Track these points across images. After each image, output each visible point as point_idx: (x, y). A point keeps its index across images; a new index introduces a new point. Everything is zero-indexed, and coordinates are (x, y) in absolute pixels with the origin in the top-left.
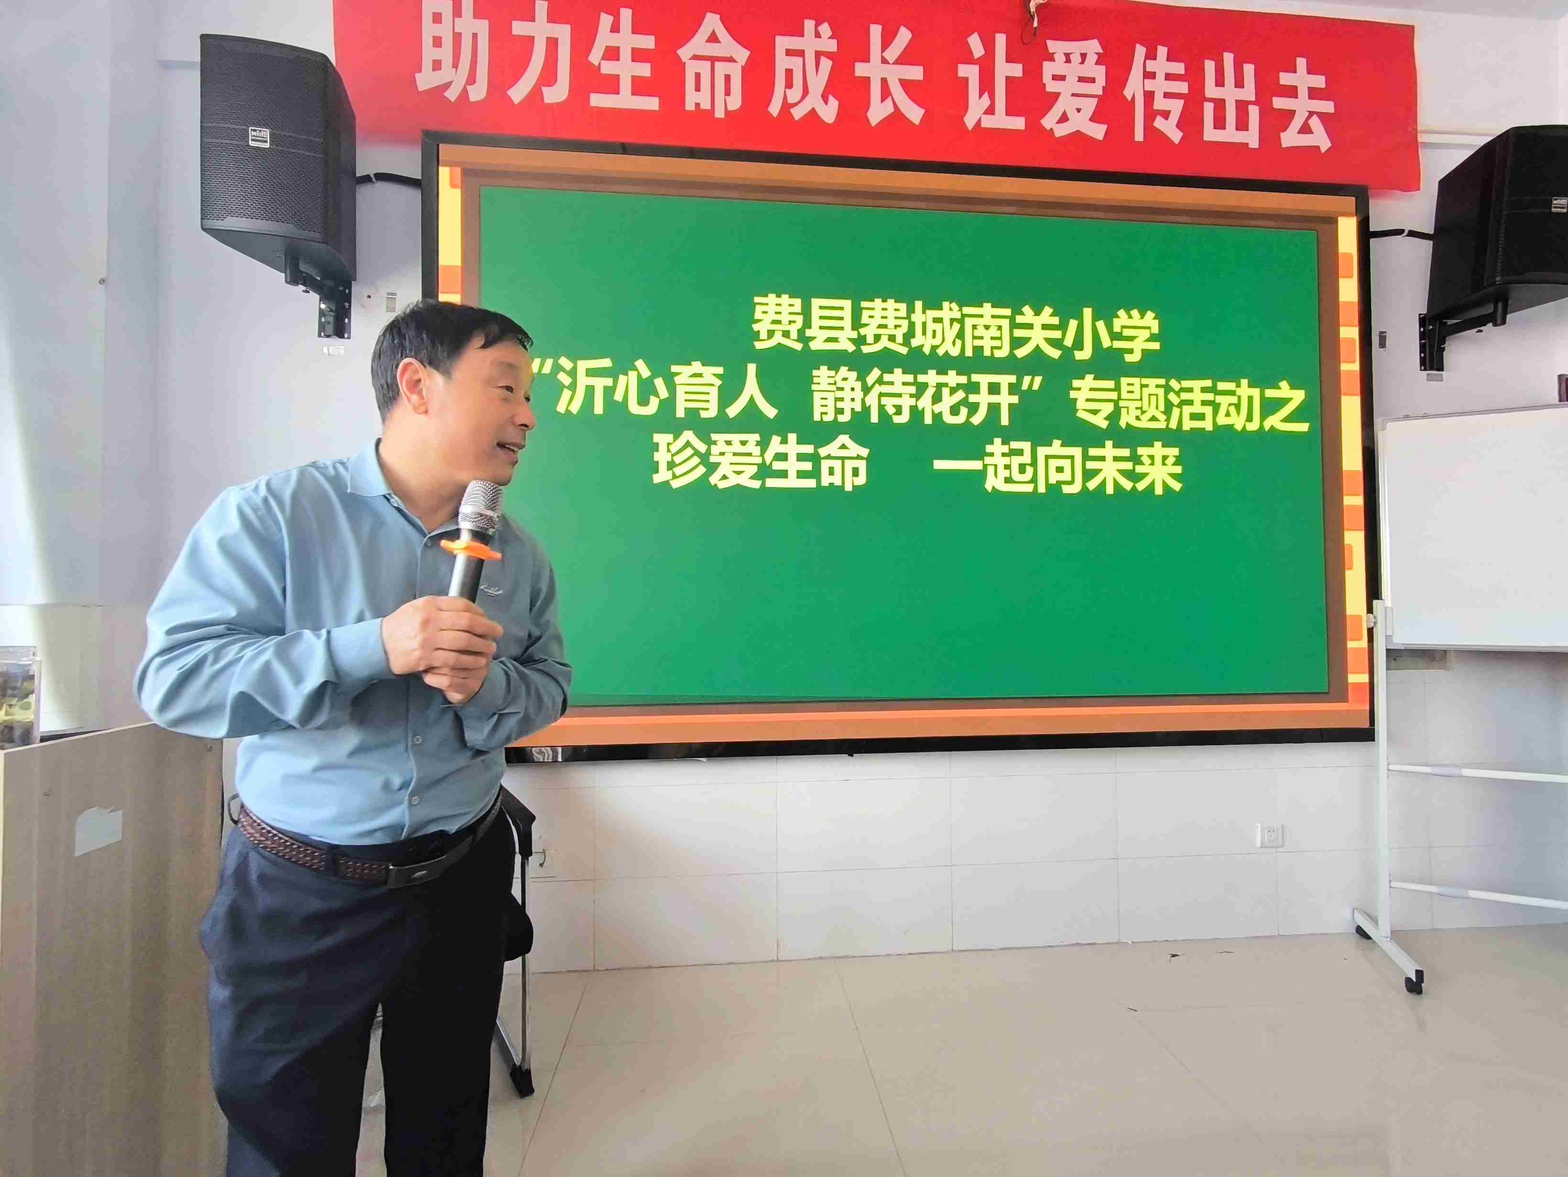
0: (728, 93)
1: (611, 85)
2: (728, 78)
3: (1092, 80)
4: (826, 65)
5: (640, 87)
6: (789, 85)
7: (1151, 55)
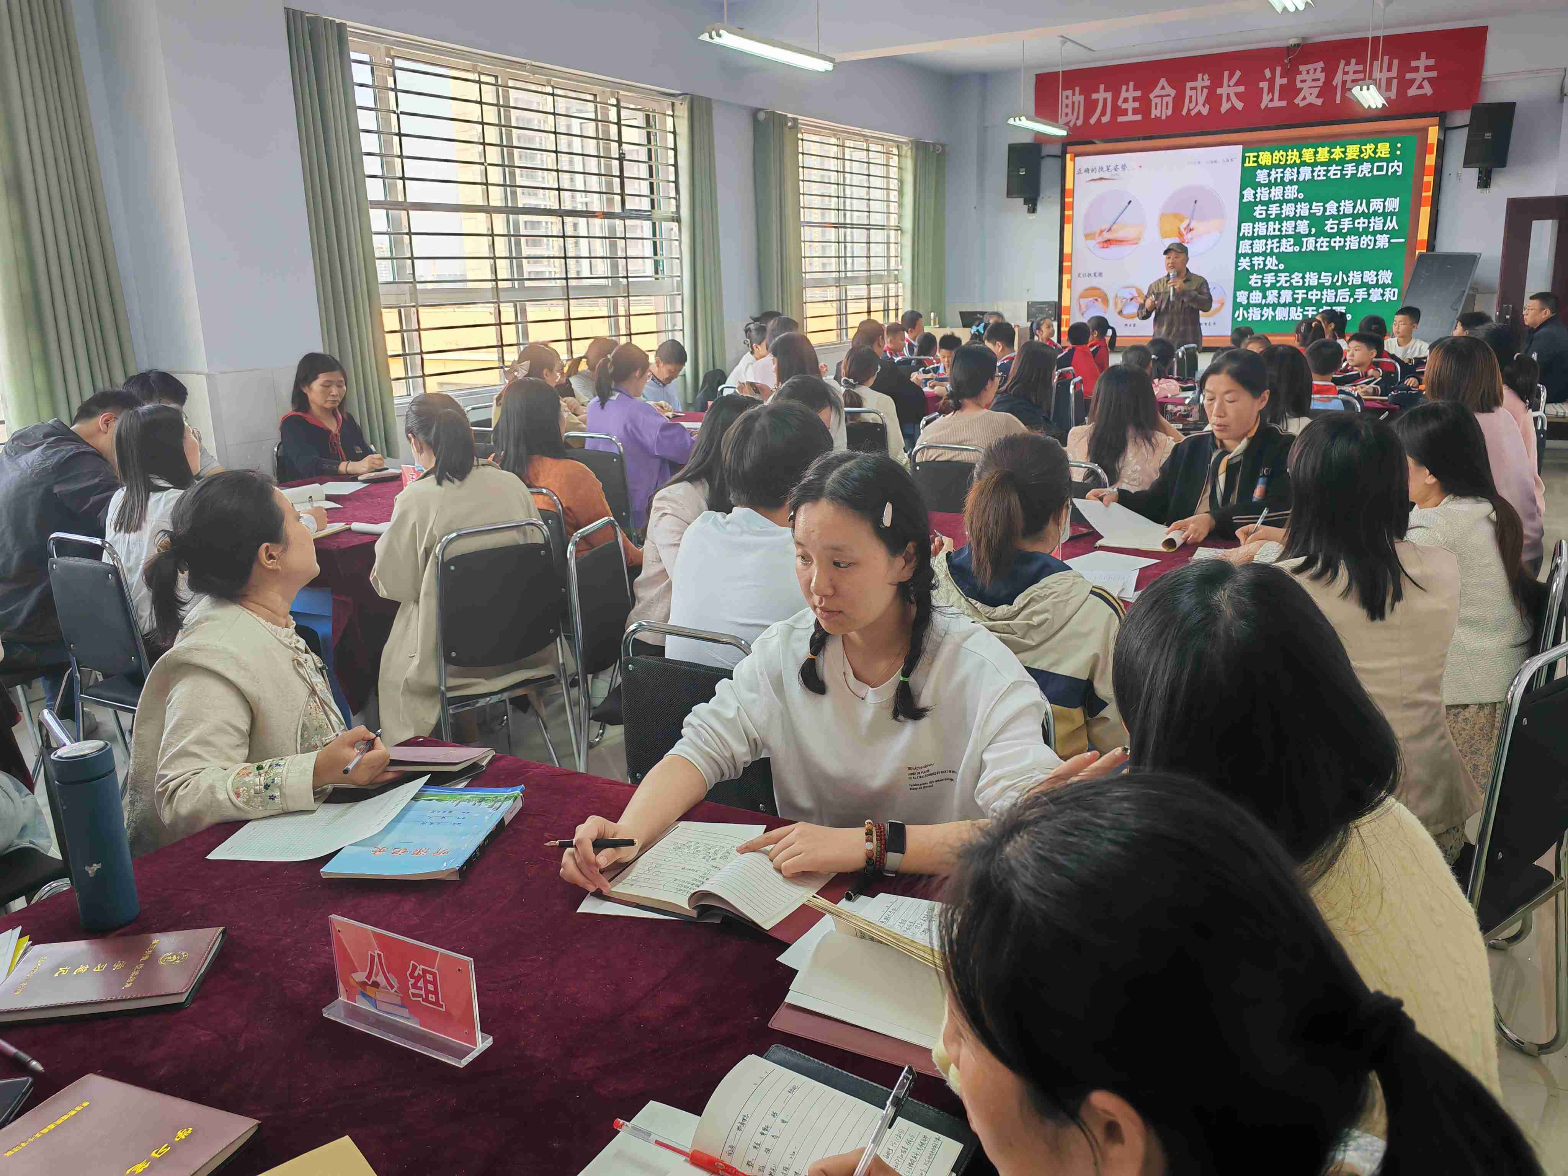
0: (1167, 109)
1: (1125, 112)
2: (1167, 103)
3: (1318, 80)
4: (1205, 91)
5: (1135, 111)
6: (1190, 102)
7: (1348, 64)
